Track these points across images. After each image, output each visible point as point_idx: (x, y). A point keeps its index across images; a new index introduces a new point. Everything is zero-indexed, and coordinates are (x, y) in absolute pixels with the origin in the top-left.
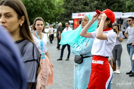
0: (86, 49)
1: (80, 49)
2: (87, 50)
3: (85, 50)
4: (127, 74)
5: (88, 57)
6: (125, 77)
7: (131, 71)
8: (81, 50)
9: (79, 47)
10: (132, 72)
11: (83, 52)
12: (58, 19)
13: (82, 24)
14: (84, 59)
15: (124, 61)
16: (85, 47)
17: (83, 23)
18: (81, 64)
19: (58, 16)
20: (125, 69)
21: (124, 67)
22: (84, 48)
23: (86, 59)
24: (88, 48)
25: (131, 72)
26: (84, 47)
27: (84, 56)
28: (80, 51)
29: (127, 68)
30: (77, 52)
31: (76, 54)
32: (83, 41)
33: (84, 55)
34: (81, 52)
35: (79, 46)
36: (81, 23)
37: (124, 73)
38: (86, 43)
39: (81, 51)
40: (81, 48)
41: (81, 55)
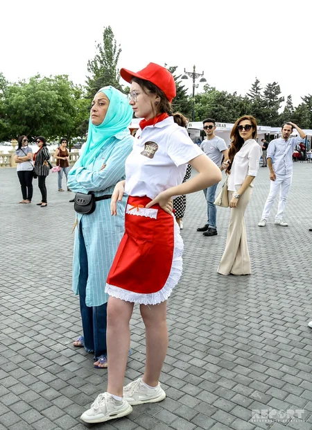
0: (103, 176)
1: (86, 176)
2: (104, 179)
3: (100, 178)
4: (199, 230)
5: (107, 198)
6: (195, 236)
7: (207, 226)
8: (89, 178)
9: (84, 172)
10: (209, 227)
11: (96, 185)
12: (79, 130)
13: (93, 113)
14: (97, 203)
15: (192, 204)
16: (101, 172)
17: (95, 111)
18: (91, 215)
19: (80, 126)
20: (195, 221)
21: (194, 218)
22: (97, 175)
23: (103, 201)
24: (108, 175)
25: (206, 228)
26: (97, 172)
27: (98, 195)
28: (86, 181)
29: (198, 219)
30: (80, 184)
31: (77, 191)
32: (96, 157)
33: (97, 192)
34: (91, 185)
35: (84, 169)
36: (91, 111)
37: (193, 228)
38: (104, 160)
39: (89, 182)
40: (90, 175)
41: (90, 193)
